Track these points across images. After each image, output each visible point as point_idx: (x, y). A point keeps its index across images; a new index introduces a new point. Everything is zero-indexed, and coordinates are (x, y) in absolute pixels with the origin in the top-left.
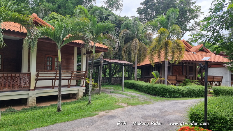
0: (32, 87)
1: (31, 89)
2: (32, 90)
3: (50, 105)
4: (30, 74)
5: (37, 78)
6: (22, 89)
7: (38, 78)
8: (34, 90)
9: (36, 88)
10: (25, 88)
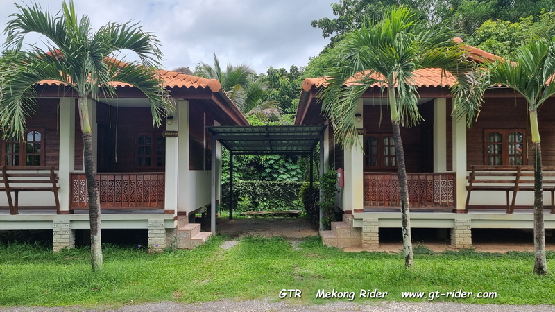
0: (460, 205)
1: (458, 209)
2: (461, 211)
3: (508, 253)
4: (454, 175)
5: (471, 185)
6: (441, 208)
7: (474, 184)
8: (466, 211)
9: (468, 208)
10: (446, 205)
